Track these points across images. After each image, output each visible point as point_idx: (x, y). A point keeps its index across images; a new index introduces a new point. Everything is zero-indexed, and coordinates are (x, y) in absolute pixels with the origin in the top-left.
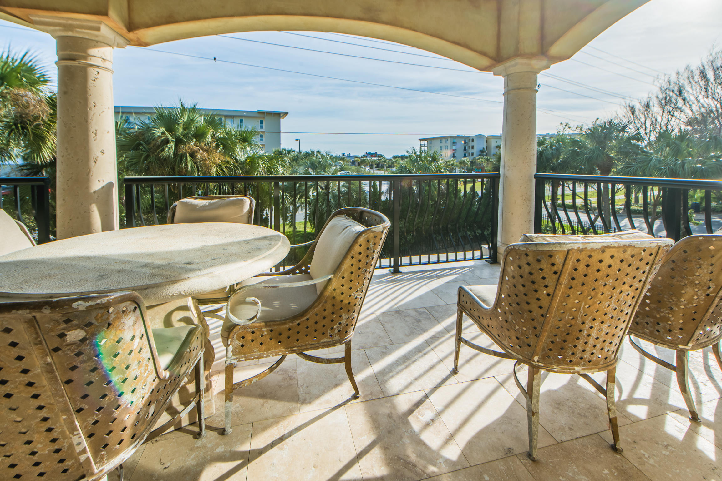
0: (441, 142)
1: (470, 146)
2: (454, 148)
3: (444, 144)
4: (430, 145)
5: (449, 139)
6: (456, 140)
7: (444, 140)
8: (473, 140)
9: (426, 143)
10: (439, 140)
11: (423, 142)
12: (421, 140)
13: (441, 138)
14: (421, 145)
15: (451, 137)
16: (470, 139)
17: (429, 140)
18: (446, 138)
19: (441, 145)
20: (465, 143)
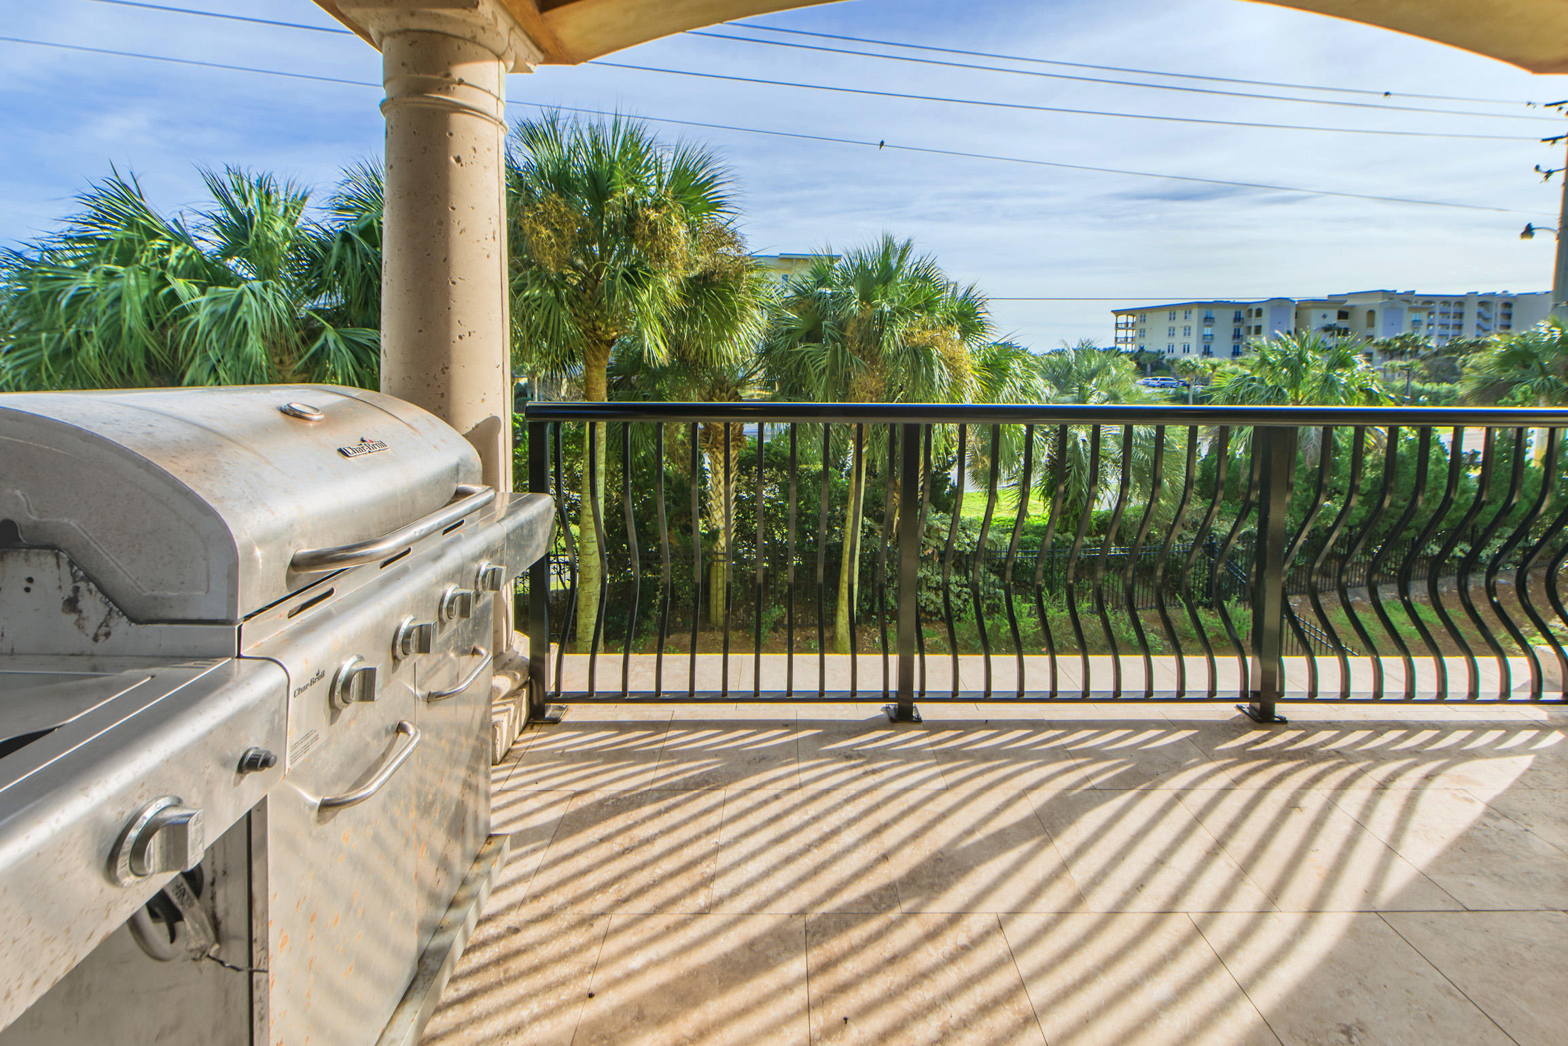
0: (1172, 318)
1: (1250, 328)
2: (1208, 331)
3: (1180, 322)
4: (1142, 326)
5: (1195, 311)
6: (1215, 313)
7: (1180, 314)
8: (1259, 313)
9: (1130, 319)
10: (1166, 314)
11: (1122, 319)
12: (1117, 313)
13: (1171, 310)
14: (1117, 324)
15: (1200, 305)
16: (1250, 310)
17: (1142, 313)
18: (1187, 307)
19: (1172, 324)
20: (1237, 319)
